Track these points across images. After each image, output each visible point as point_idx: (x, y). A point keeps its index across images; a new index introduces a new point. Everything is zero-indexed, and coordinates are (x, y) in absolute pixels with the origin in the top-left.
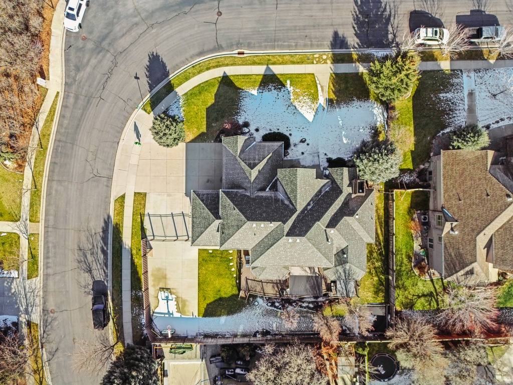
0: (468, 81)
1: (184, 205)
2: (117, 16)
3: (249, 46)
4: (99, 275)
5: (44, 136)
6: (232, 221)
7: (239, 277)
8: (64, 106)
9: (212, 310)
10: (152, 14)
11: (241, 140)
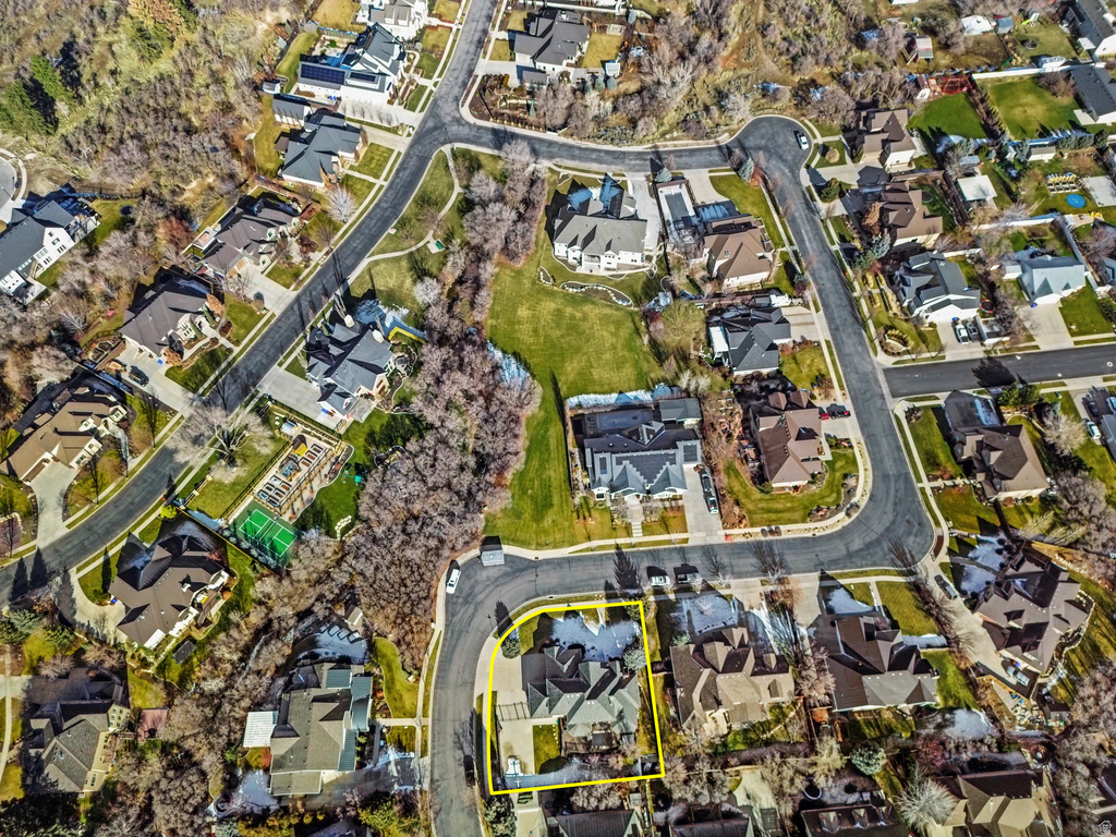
0: (686, 605)
1: (522, 697)
2: (476, 582)
3: (556, 593)
4: (468, 751)
5: (433, 658)
6: (555, 697)
7: (560, 743)
8: (445, 639)
9: (545, 767)
10: (497, 579)
11: (556, 649)
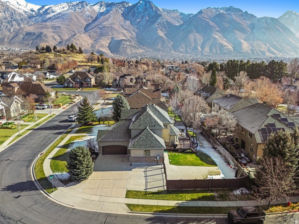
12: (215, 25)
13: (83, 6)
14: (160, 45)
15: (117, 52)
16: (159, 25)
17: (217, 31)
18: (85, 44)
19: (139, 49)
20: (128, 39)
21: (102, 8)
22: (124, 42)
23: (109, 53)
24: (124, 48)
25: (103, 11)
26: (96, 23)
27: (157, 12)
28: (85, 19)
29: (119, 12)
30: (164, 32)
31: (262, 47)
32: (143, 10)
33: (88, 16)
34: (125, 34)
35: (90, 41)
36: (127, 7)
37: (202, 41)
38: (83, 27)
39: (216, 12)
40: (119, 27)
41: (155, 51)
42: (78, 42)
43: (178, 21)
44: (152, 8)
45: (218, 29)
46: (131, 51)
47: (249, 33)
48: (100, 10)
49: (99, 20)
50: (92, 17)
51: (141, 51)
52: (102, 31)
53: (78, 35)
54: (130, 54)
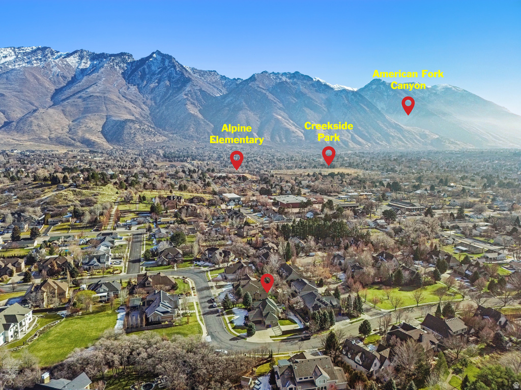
12: (276, 99)
13: (45, 56)
14: (192, 129)
15: (118, 141)
16: (188, 96)
17: (279, 109)
18: (57, 127)
19: (157, 136)
20: (137, 118)
21: (83, 61)
22: (131, 124)
23: (105, 143)
24: (131, 134)
25: (85, 67)
26: (74, 88)
27: (183, 74)
28: (52, 79)
29: (115, 70)
30: (196, 107)
31: (344, 135)
32: (159, 70)
33: (58, 75)
34: (130, 109)
35: (66, 122)
36: (130, 62)
37: (259, 123)
38: (50, 96)
39: (276, 79)
40: (119, 97)
41: (185, 138)
42: (42, 124)
43: (218, 89)
44: (174, 67)
45: (281, 105)
46: (143, 139)
47: (325, 113)
48: (80, 64)
49: (79, 82)
50: (64, 77)
51: (162, 138)
52: (87, 104)
53: (41, 110)
54: (142, 145)
